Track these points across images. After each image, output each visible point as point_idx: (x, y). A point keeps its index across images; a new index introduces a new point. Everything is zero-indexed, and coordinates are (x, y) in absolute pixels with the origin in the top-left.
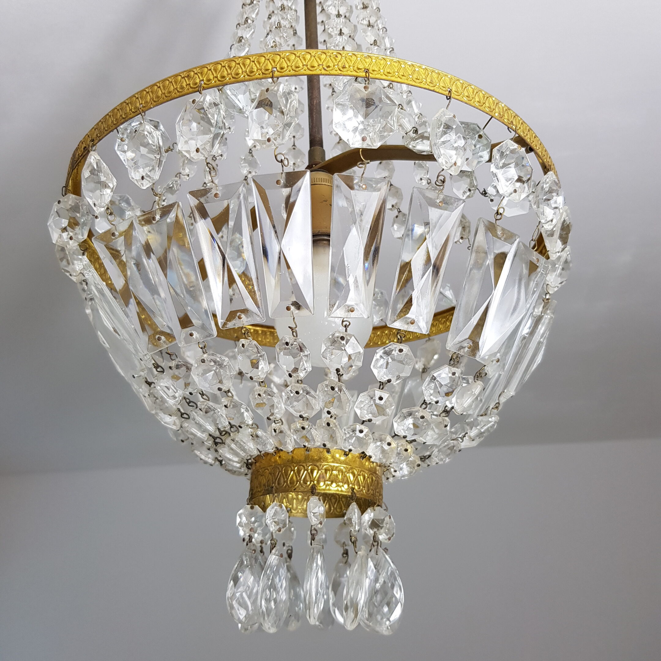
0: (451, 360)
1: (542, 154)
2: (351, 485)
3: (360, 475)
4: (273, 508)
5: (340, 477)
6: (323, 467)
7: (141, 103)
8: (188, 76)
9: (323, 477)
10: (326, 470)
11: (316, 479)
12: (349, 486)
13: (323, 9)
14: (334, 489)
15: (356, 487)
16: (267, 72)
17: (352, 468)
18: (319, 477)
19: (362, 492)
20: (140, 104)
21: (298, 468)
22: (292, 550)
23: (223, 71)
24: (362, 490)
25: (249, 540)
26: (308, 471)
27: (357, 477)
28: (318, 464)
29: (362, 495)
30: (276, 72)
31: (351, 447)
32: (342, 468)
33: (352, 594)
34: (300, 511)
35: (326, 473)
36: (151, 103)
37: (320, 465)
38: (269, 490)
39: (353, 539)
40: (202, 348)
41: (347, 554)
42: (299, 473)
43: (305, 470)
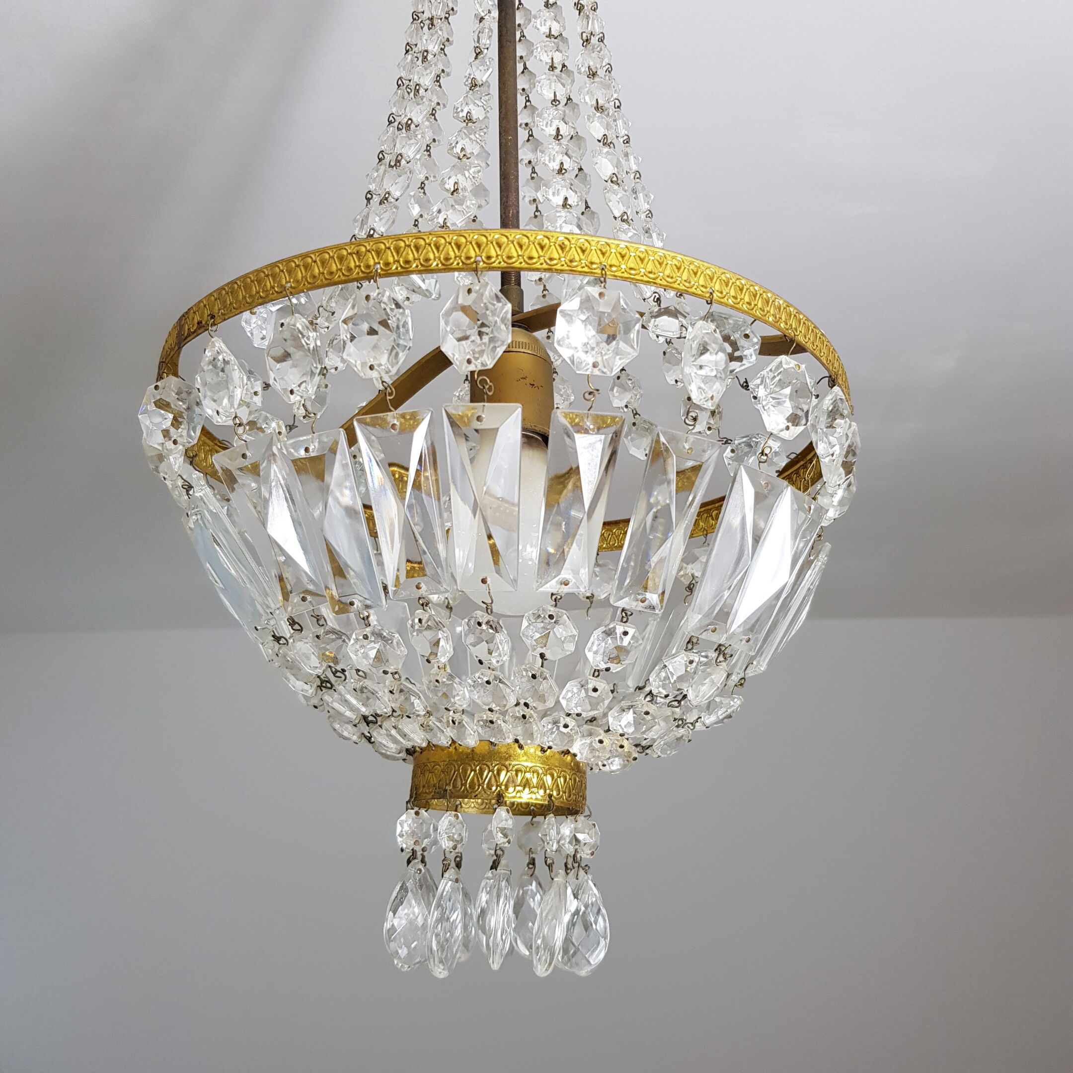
0: (688, 642)
1: (827, 361)
2: (548, 791)
3: (560, 777)
4: (447, 817)
5: (535, 781)
6: (513, 767)
7: (288, 279)
8: (357, 252)
9: (513, 781)
10: (517, 771)
11: (504, 783)
12: (545, 792)
14: (526, 797)
15: (555, 793)
16: (468, 262)
17: (549, 769)
18: (508, 781)
19: (561, 798)
20: (287, 282)
21: (480, 768)
22: (461, 857)
23: (407, 254)
24: (562, 796)
25: (413, 855)
26: (493, 772)
27: (556, 780)
28: (507, 763)
29: (562, 802)
30: (481, 263)
31: (551, 744)
32: (538, 768)
33: (546, 930)
34: (473, 805)
35: (517, 775)
36: (304, 285)
37: (510, 765)
38: (442, 794)
39: (549, 861)
40: (363, 619)
41: (534, 864)
42: (482, 774)
43: (489, 771)
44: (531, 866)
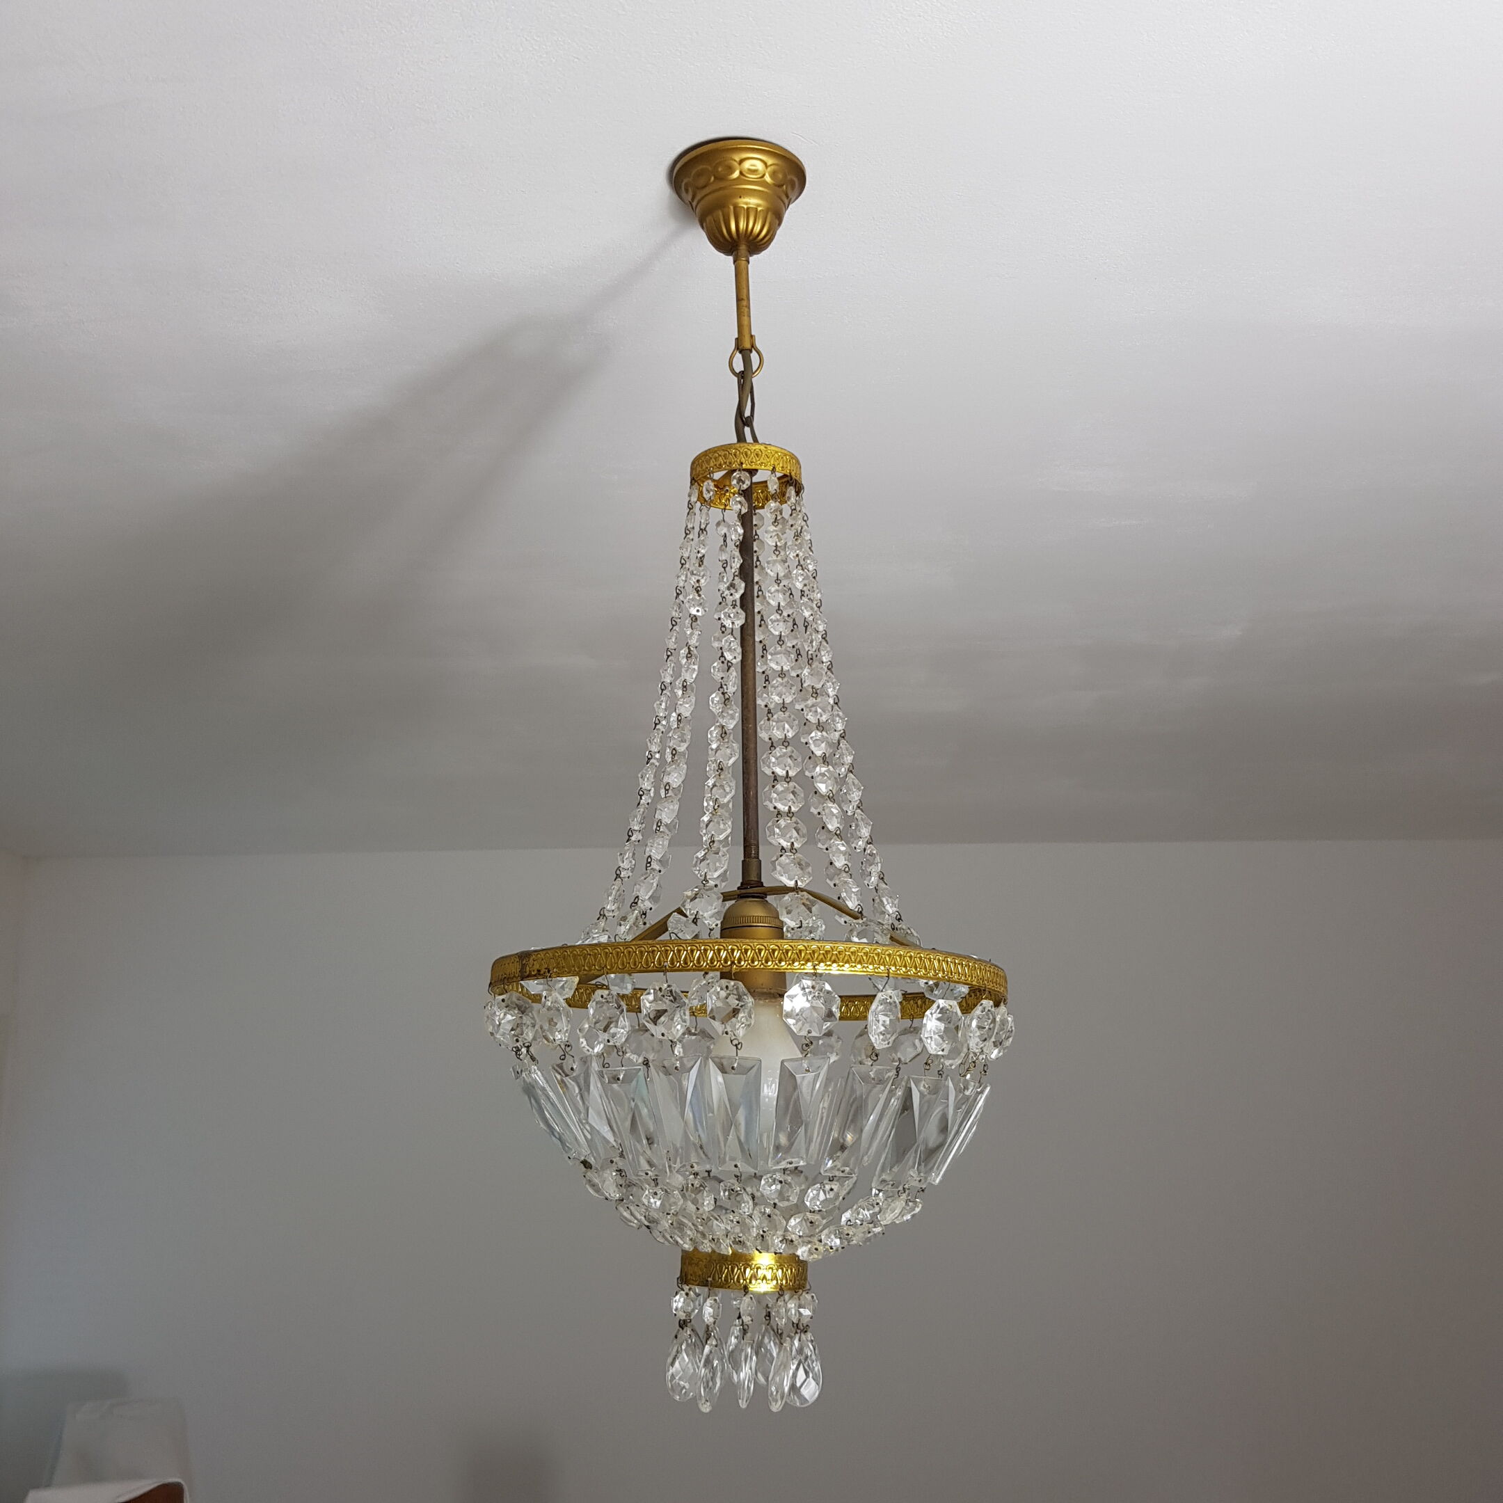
2: (779, 1282)
3: (788, 1271)
4: (709, 1300)
5: (770, 1275)
6: (755, 1266)
9: (755, 1277)
10: (758, 1269)
11: (748, 1278)
12: (777, 1282)
13: (762, 620)
14: (764, 1286)
15: (784, 1281)
17: (780, 1266)
18: (751, 1277)
19: (788, 1284)
21: (732, 1267)
26: (741, 1270)
27: (785, 1273)
28: (750, 1263)
29: (789, 1288)
32: (773, 1265)
34: (726, 1293)
35: (757, 1272)
37: (752, 1264)
38: (704, 1283)
39: (780, 1331)
40: (654, 1180)
41: (769, 1316)
42: (733, 1271)
43: (738, 1269)
44: (767, 1318)
